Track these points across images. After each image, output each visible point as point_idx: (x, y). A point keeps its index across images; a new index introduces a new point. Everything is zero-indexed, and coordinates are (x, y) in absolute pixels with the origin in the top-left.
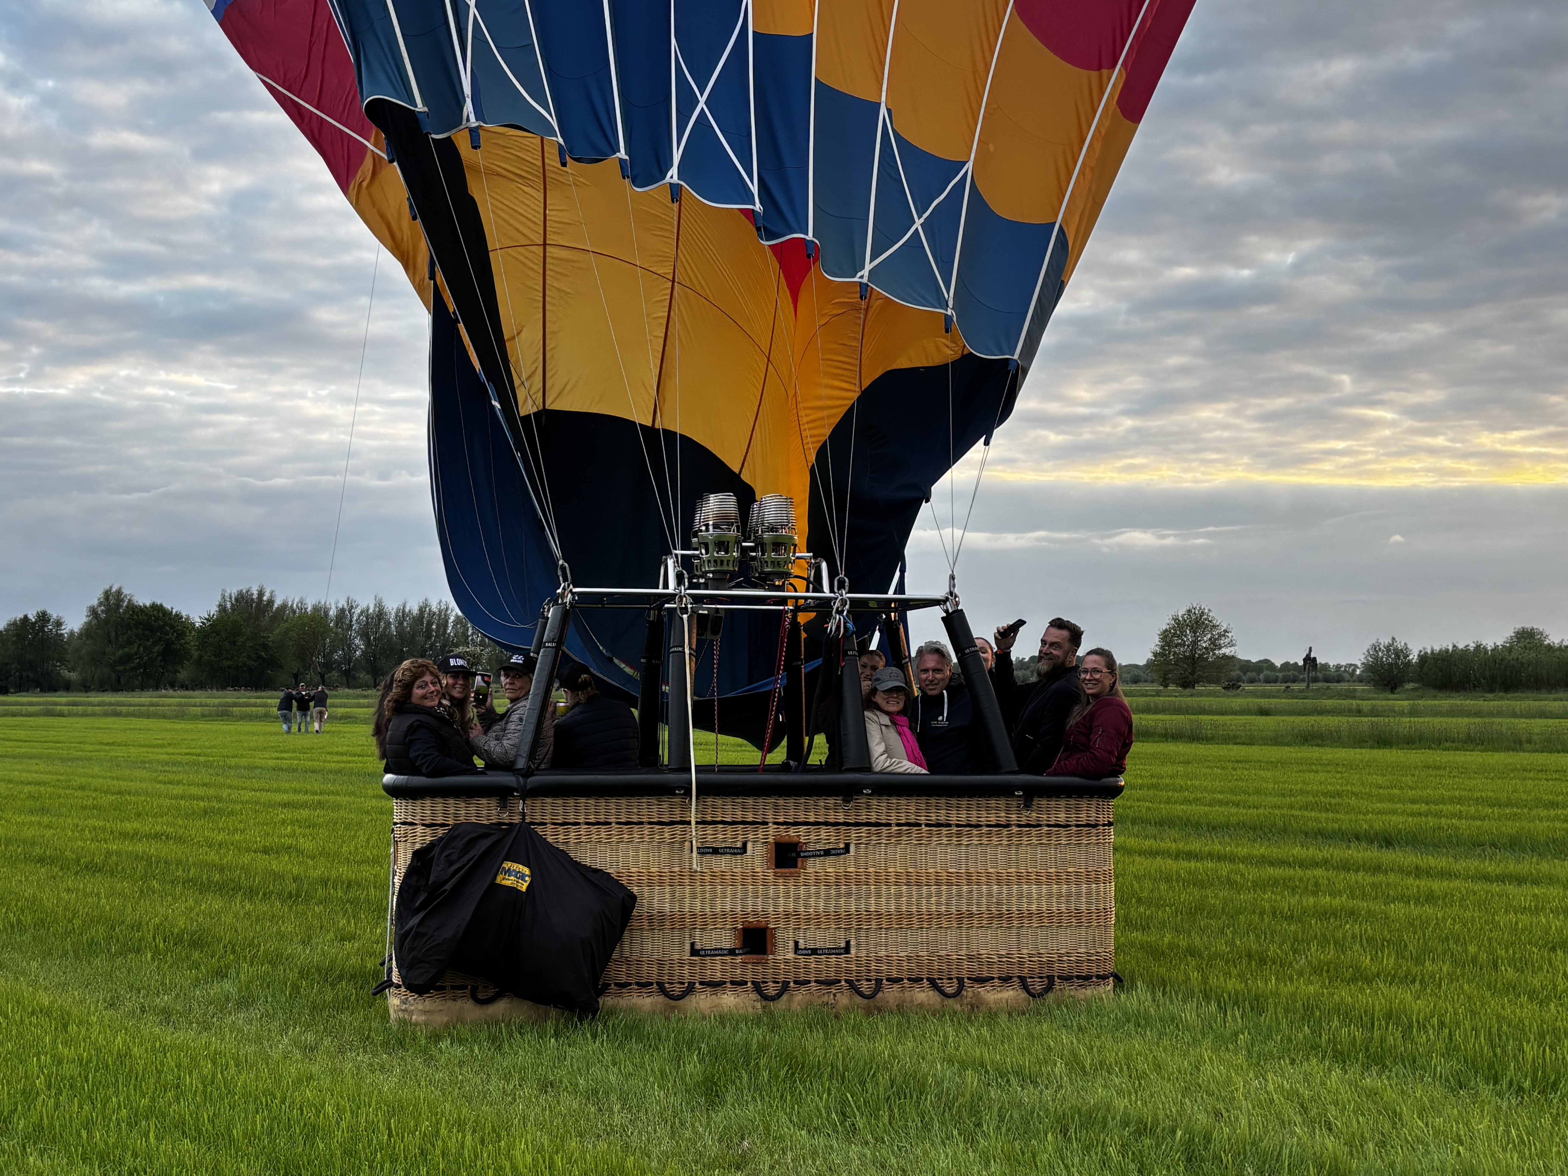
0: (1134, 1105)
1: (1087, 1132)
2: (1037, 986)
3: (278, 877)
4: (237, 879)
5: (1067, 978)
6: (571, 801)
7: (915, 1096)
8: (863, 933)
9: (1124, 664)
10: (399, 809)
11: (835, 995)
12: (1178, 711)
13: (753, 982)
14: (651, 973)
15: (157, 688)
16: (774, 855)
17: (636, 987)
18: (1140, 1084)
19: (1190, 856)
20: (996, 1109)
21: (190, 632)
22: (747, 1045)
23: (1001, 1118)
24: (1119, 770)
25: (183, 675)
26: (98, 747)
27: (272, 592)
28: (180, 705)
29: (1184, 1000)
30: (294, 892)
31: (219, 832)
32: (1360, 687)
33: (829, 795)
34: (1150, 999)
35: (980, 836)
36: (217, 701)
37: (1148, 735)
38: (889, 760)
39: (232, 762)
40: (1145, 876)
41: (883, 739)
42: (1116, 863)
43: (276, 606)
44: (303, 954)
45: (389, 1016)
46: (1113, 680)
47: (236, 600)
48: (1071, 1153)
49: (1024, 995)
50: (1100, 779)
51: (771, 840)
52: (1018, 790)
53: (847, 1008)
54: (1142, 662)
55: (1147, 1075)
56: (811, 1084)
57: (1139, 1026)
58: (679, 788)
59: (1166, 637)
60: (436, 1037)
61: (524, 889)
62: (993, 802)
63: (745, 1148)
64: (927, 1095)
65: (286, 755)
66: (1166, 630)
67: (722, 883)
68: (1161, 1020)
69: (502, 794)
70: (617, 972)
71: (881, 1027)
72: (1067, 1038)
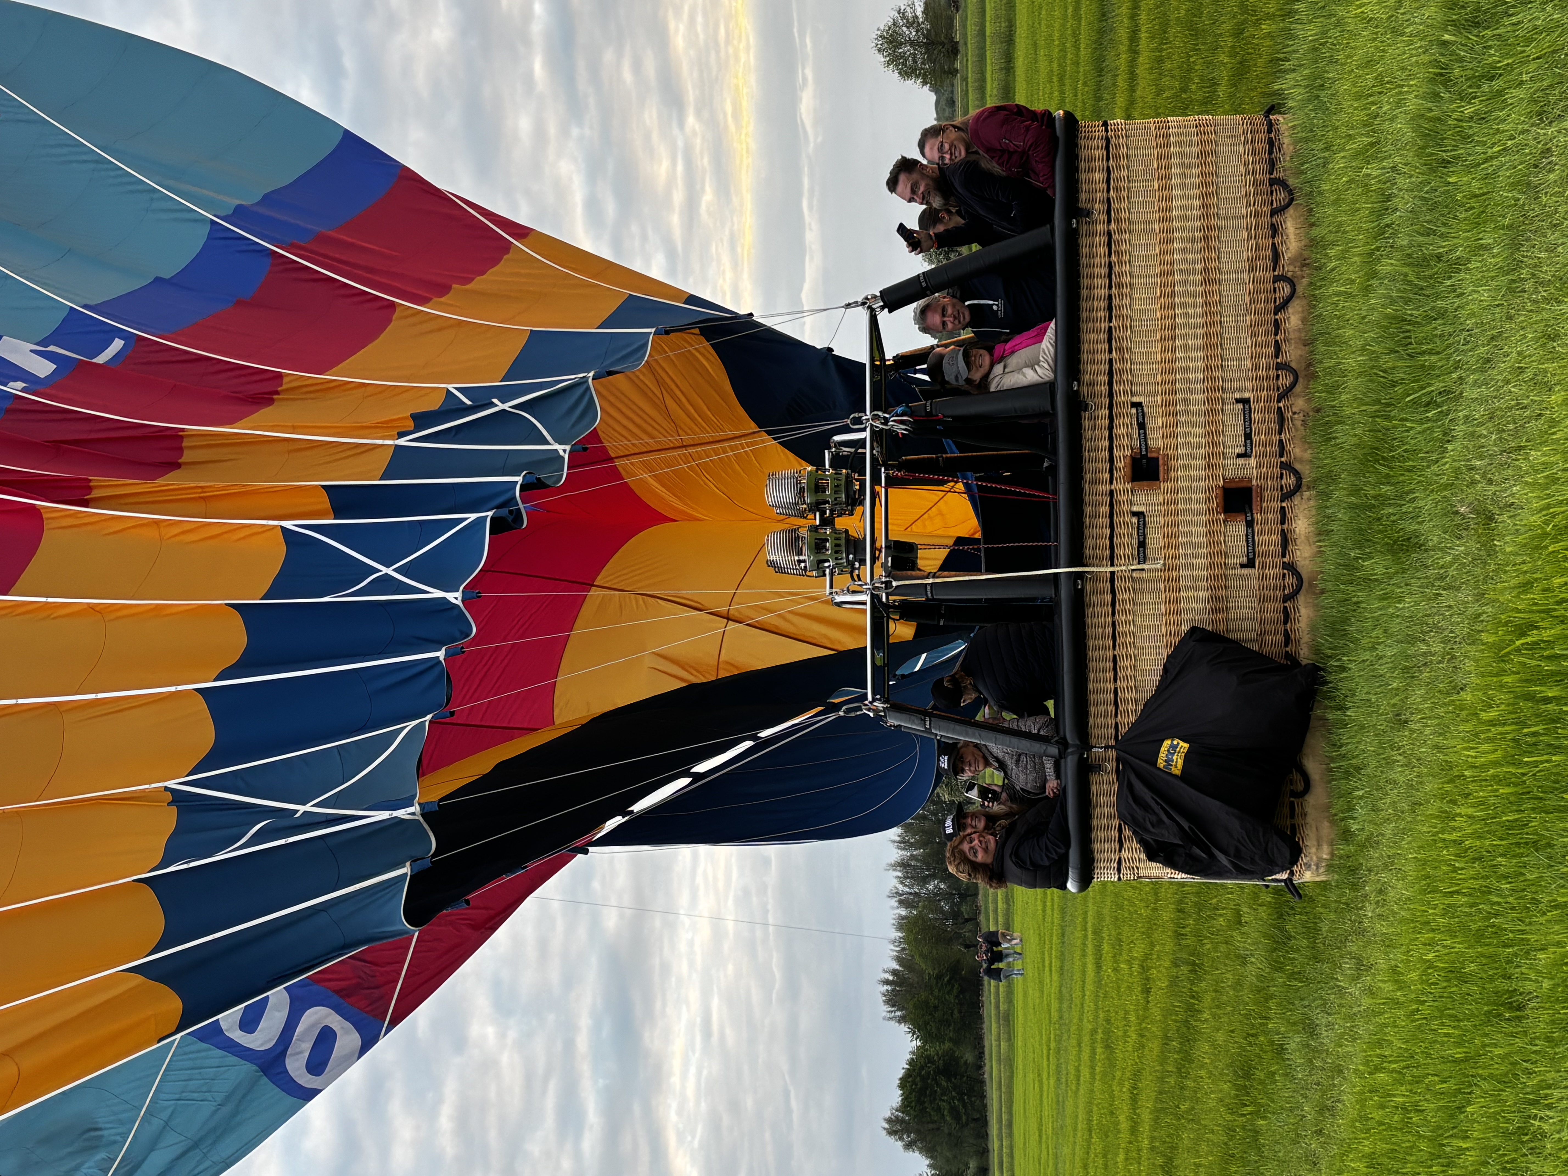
0: (1414, 88)
1: (1445, 139)
2: (1281, 196)
3: (1174, 982)
4: (1178, 1024)
5: (1272, 164)
6: (1092, 698)
7: (1409, 327)
8: (1227, 385)
9: (935, 116)
10: (1105, 874)
11: (1294, 413)
12: (981, 58)
13: (1282, 501)
14: (1273, 609)
15: (982, 1082)
16: (1145, 483)
17: (1289, 625)
18: (1388, 83)
19: (1134, 37)
20: (1421, 239)
21: (926, 1050)
22: (1352, 507)
23: (1429, 233)
24: (1047, 116)
25: (969, 1057)
26: (1044, 1146)
27: (885, 972)
28: (999, 1061)
29: (1292, 37)
30: (1190, 968)
31: (1129, 1037)
33: (1080, 426)
34: (1293, 75)
35: (1120, 263)
36: (994, 1026)
37: (1007, 89)
38: (1042, 363)
39: (1055, 1015)
40: (1157, 85)
41: (1019, 370)
42: (1145, 116)
43: (898, 967)
44: (1257, 965)
45: (1322, 882)
46: (951, 128)
47: (893, 1006)
48: (1470, 155)
49: (1291, 211)
50: (1057, 138)
51: (1129, 486)
52: (1071, 224)
53: (1309, 401)
54: (933, 97)
55: (1379, 75)
56: (1395, 439)
57: (1323, 85)
58: (1076, 584)
59: (906, 73)
60: (1346, 835)
61: (1186, 745)
62: (1085, 251)
63: (1467, 510)
64: (1407, 314)
65: (1047, 963)
66: (900, 73)
67: (1176, 537)
68: (1316, 62)
69: (1086, 770)
70: (1272, 644)
71: (1329, 363)
72: (1339, 163)
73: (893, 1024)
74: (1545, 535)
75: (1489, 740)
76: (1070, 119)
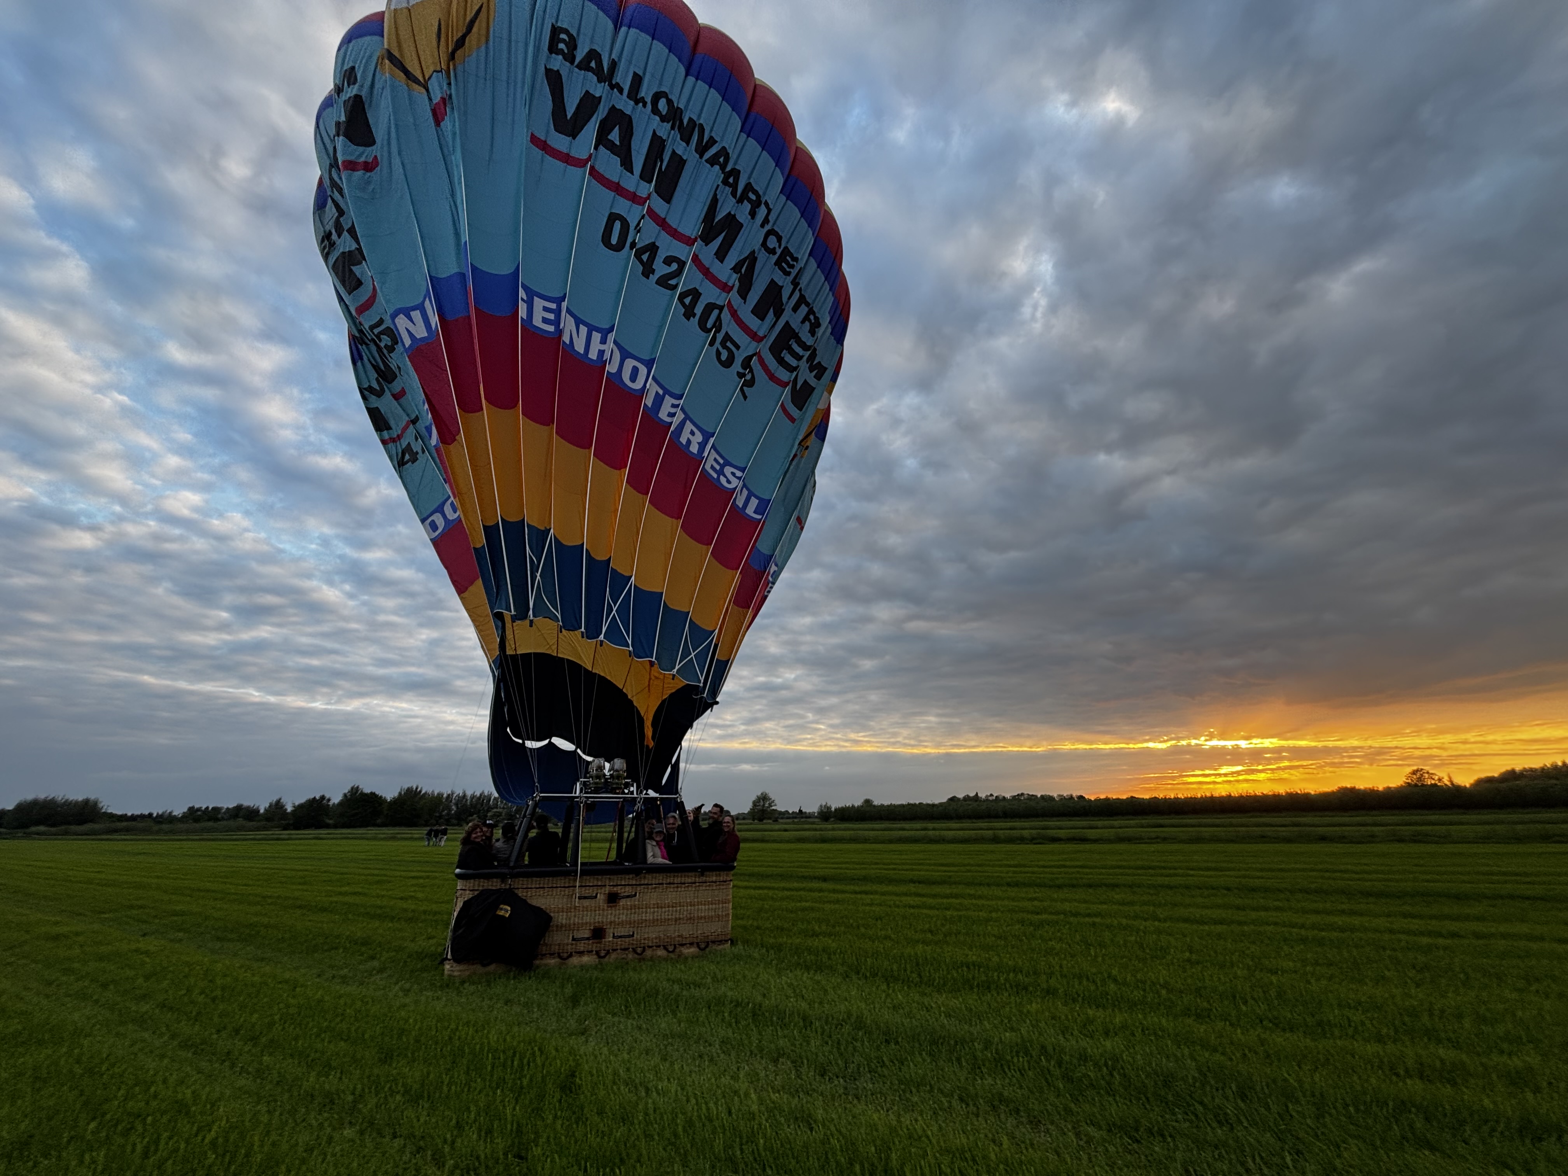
0: (735, 994)
1: (717, 1007)
2: (703, 946)
3: (405, 910)
4: (387, 912)
5: (713, 942)
6: (530, 880)
7: (654, 997)
8: (639, 929)
10: (460, 885)
11: (627, 955)
12: (757, 830)
13: (595, 951)
14: (555, 949)
16: (607, 898)
17: (549, 955)
18: (737, 985)
19: (759, 888)
20: (684, 1000)
21: (385, 803)
22: (591, 979)
23: (686, 1003)
24: (735, 859)
27: (421, 788)
29: (755, 948)
30: (411, 917)
31: (383, 891)
32: (816, 820)
34: (743, 948)
35: (685, 887)
37: (746, 840)
38: (654, 859)
39: (393, 858)
40: (743, 897)
41: (653, 851)
42: (734, 894)
43: (422, 793)
44: (411, 947)
45: (444, 974)
46: (734, 826)
47: (406, 790)
48: (711, 1016)
49: (698, 950)
50: (727, 863)
51: (607, 892)
53: (631, 960)
54: (746, 814)
55: (740, 981)
56: (615, 994)
57: (739, 960)
58: (573, 873)
59: (754, 803)
60: (463, 982)
61: (507, 916)
62: (690, 874)
63: (587, 1024)
64: (659, 996)
66: (754, 800)
67: (587, 911)
68: (746, 957)
69: (503, 878)
70: (542, 949)
71: (644, 967)
72: (713, 967)
73: (399, 790)
74: (575, 1056)
75: (498, 1038)
76: (734, 868)
